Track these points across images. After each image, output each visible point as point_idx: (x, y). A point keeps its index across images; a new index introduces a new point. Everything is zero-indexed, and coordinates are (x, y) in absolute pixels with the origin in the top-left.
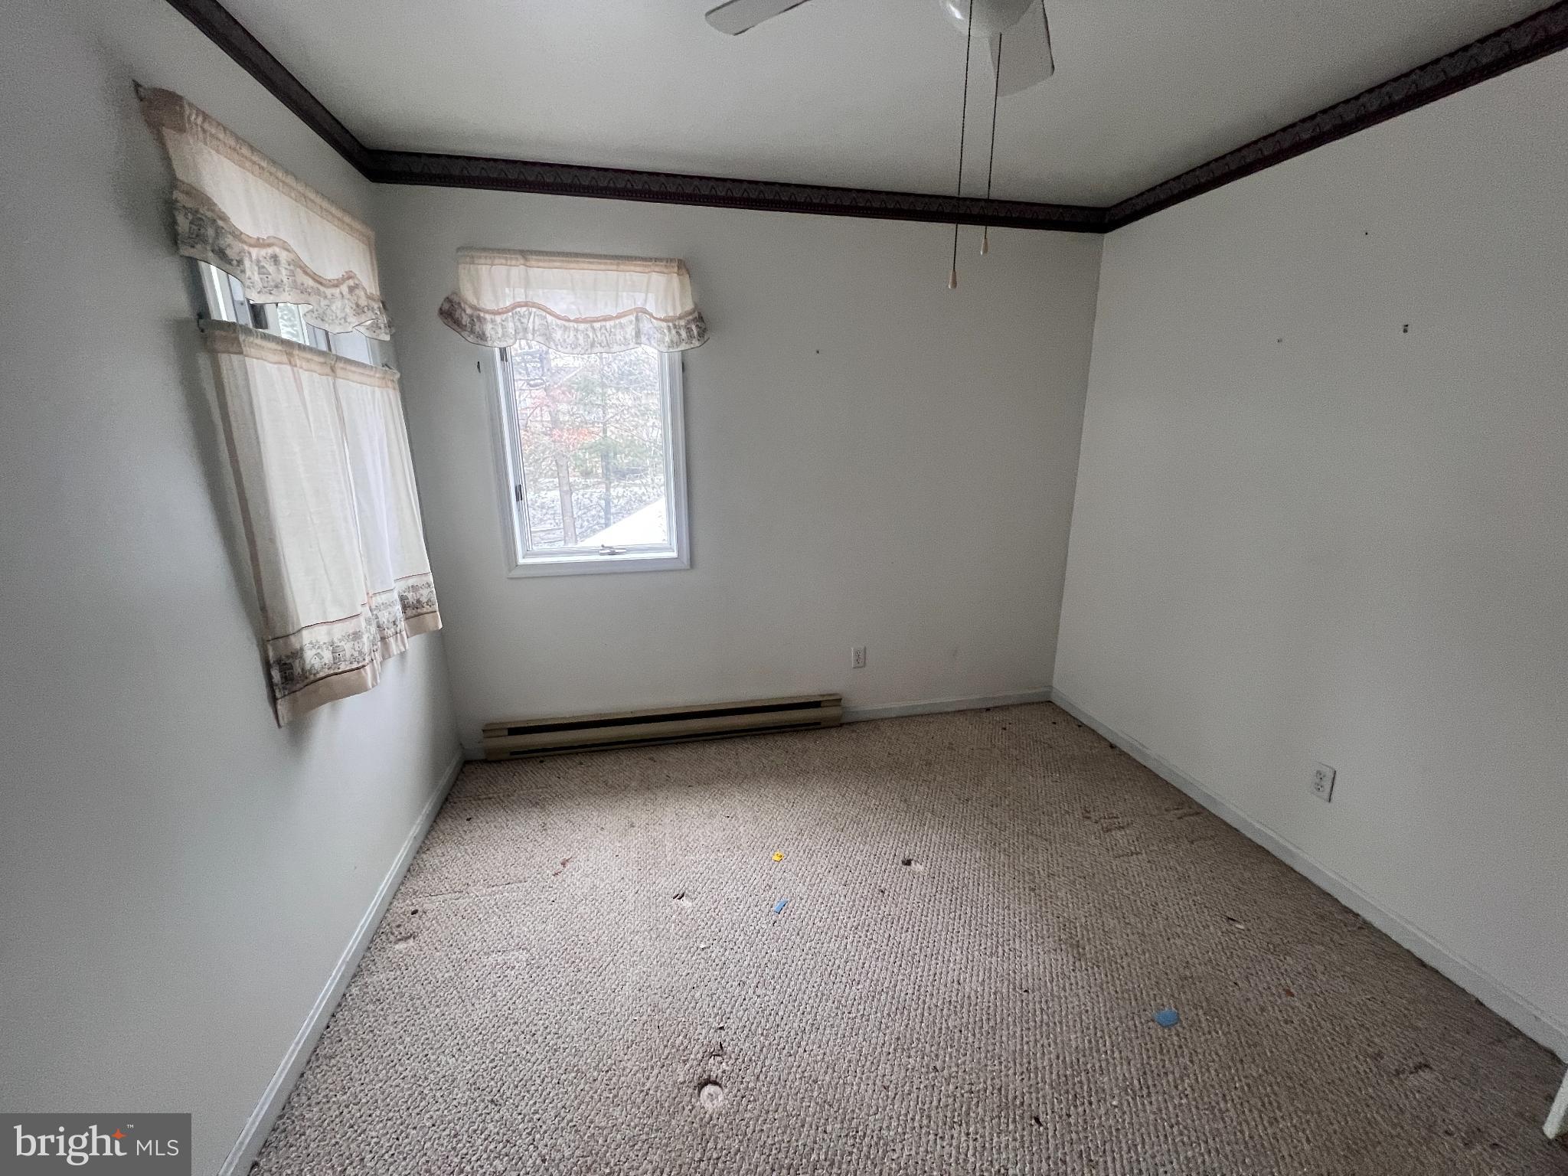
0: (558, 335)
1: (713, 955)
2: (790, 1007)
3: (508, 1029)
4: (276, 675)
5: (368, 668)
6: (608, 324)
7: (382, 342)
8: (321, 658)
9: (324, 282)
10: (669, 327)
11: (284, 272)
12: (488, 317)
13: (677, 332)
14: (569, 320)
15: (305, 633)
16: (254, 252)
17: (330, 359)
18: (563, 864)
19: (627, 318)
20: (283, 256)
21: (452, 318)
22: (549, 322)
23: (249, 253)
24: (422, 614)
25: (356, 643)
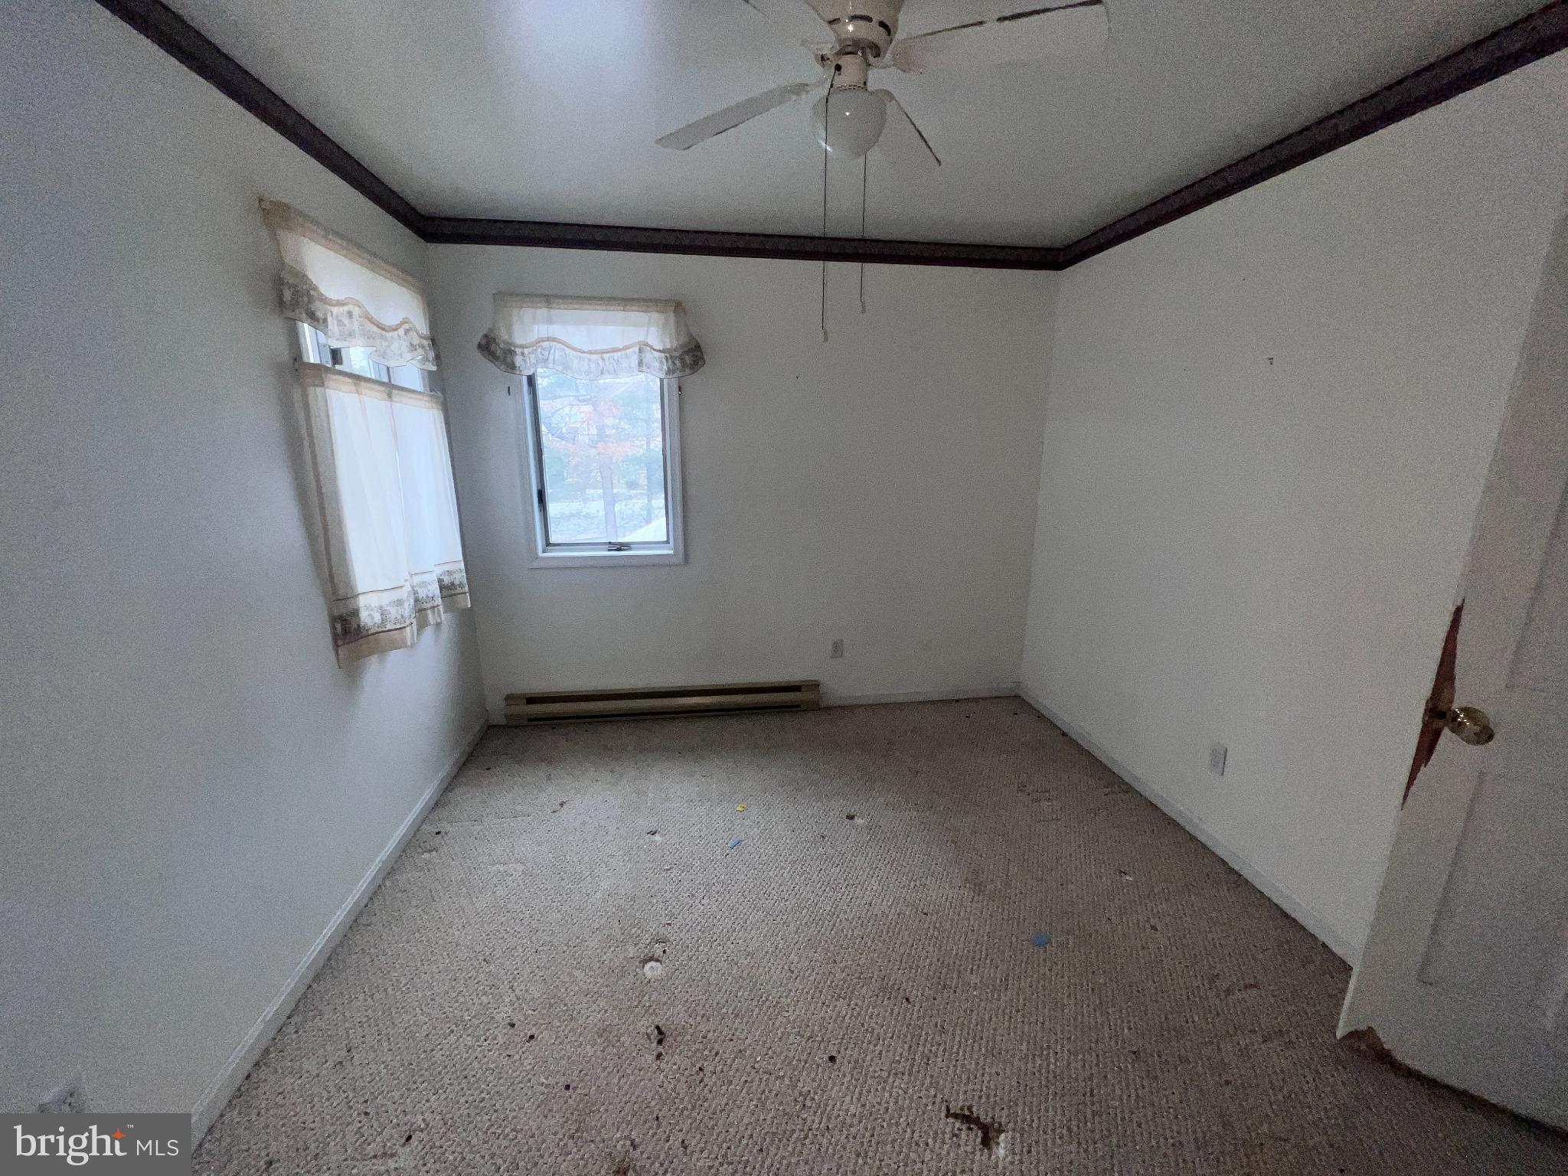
0: (575, 364)
1: (672, 876)
2: (727, 913)
3: (502, 915)
4: (339, 626)
5: (408, 629)
6: (616, 355)
7: (430, 372)
8: (373, 618)
9: (386, 328)
10: (666, 357)
11: (356, 323)
12: (518, 350)
13: (673, 362)
14: (583, 352)
15: (361, 597)
16: (335, 310)
17: (390, 388)
18: (562, 805)
19: (631, 350)
20: (356, 311)
21: (489, 351)
22: (567, 353)
23: (332, 312)
24: (455, 595)
25: (399, 608)
